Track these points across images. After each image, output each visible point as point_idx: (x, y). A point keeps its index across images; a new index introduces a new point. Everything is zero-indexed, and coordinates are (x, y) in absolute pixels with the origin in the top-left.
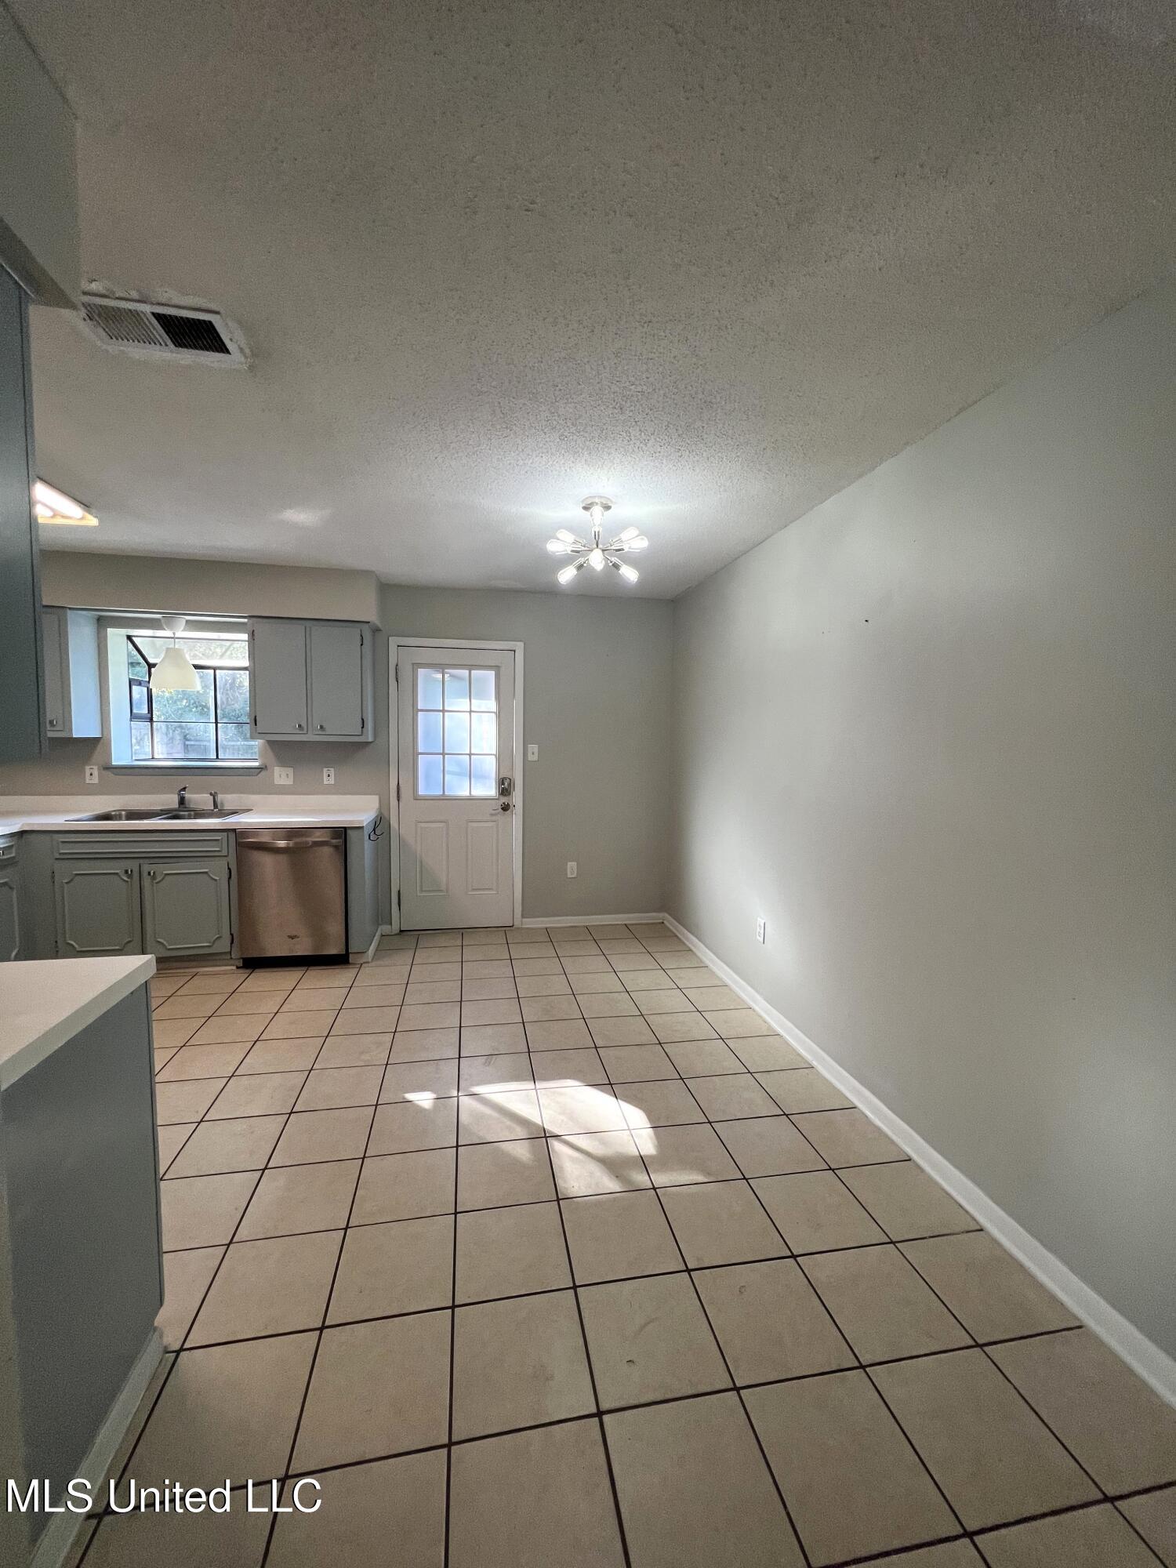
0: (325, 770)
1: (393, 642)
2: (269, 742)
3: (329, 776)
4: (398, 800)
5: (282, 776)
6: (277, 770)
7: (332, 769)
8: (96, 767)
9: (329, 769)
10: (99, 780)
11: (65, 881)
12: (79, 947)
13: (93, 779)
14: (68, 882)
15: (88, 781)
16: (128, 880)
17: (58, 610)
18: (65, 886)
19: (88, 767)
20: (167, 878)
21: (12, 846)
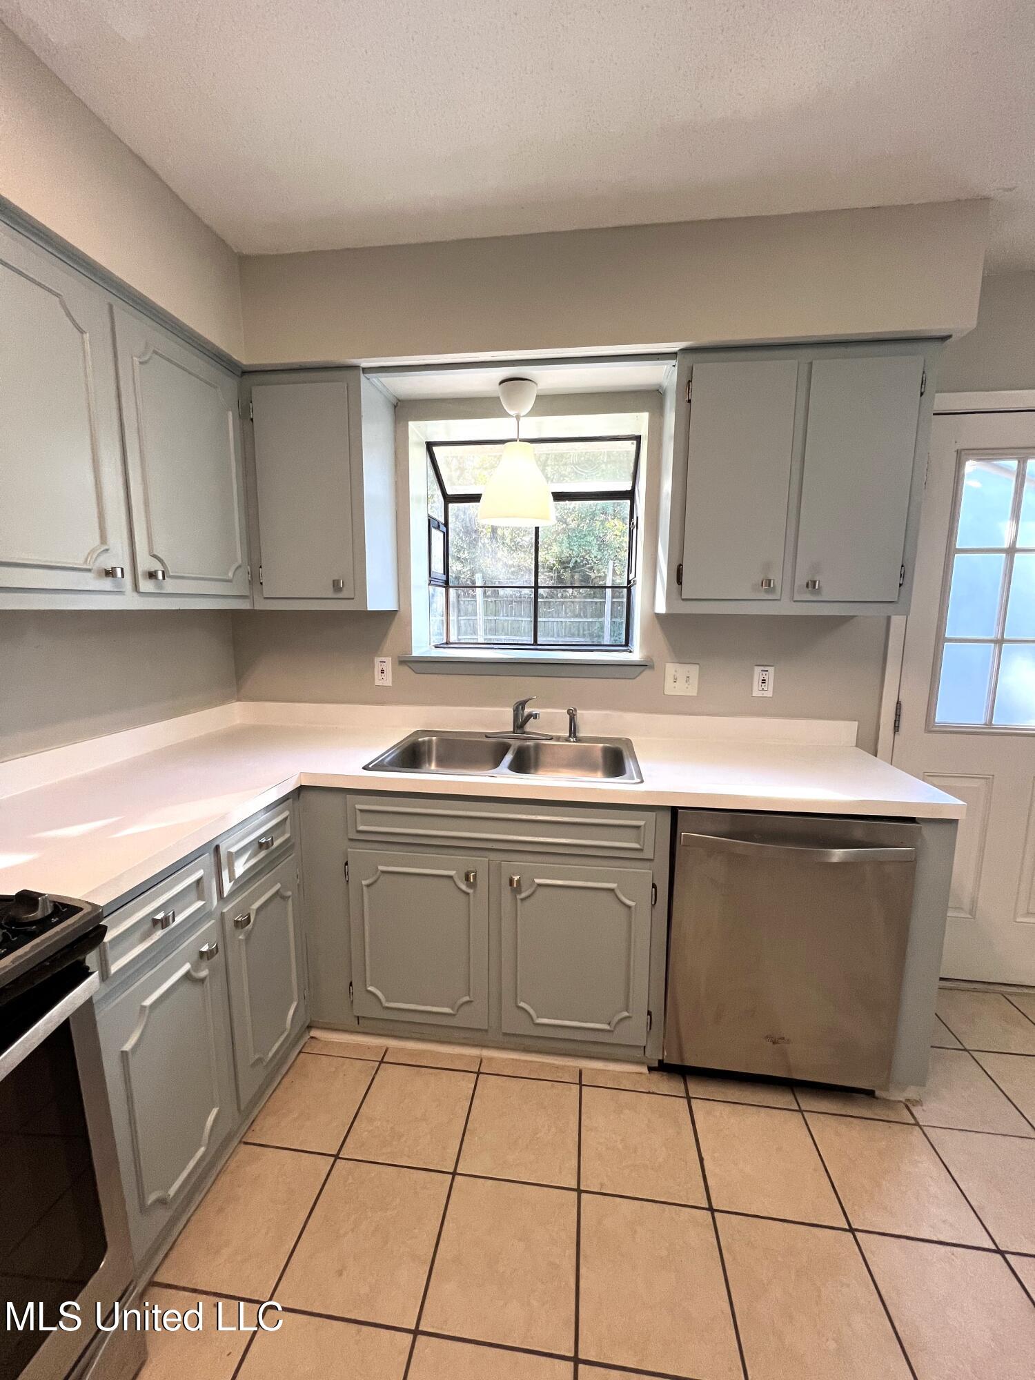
0: (758, 670)
3: (764, 681)
4: (895, 733)
5: (679, 679)
6: (671, 669)
7: (771, 670)
8: (389, 660)
9: (766, 668)
10: (393, 682)
11: (364, 883)
12: (387, 1001)
13: (387, 680)
14: (368, 886)
15: (377, 683)
16: (470, 891)
17: (349, 373)
18: (365, 888)
19: (377, 660)
20: (541, 891)
21: (286, 819)
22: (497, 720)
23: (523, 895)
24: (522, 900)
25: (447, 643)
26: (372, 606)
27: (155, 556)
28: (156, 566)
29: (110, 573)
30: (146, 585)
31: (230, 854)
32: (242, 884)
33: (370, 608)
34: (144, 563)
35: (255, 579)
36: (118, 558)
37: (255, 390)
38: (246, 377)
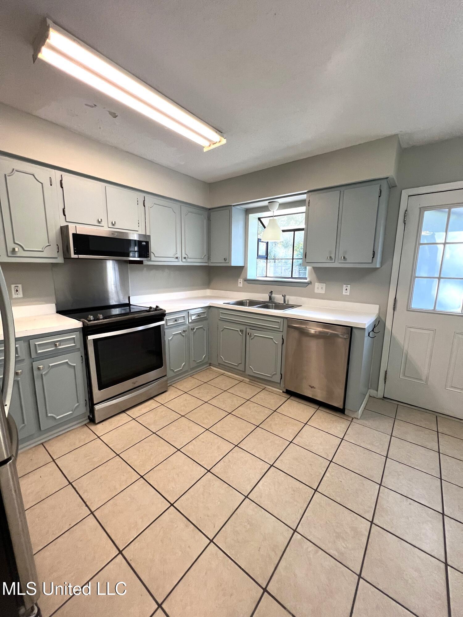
0: (344, 286)
1: (405, 193)
2: (314, 268)
3: (346, 290)
4: (394, 310)
5: (319, 288)
6: (317, 285)
7: (349, 286)
8: (242, 280)
9: (347, 285)
10: (243, 285)
11: (221, 330)
12: (224, 360)
13: (241, 285)
14: (222, 331)
15: (239, 286)
16: (242, 335)
17: (229, 207)
18: (221, 332)
19: (239, 280)
20: (256, 337)
21: (205, 312)
22: (264, 297)
23: (252, 338)
24: (251, 339)
25: (266, 276)
26: (233, 264)
27: (186, 254)
28: (186, 256)
29: (177, 258)
30: (184, 260)
31: (191, 314)
32: (194, 321)
33: (232, 265)
34: (184, 256)
35: (209, 258)
36: (179, 255)
37: (211, 213)
38: (210, 210)
